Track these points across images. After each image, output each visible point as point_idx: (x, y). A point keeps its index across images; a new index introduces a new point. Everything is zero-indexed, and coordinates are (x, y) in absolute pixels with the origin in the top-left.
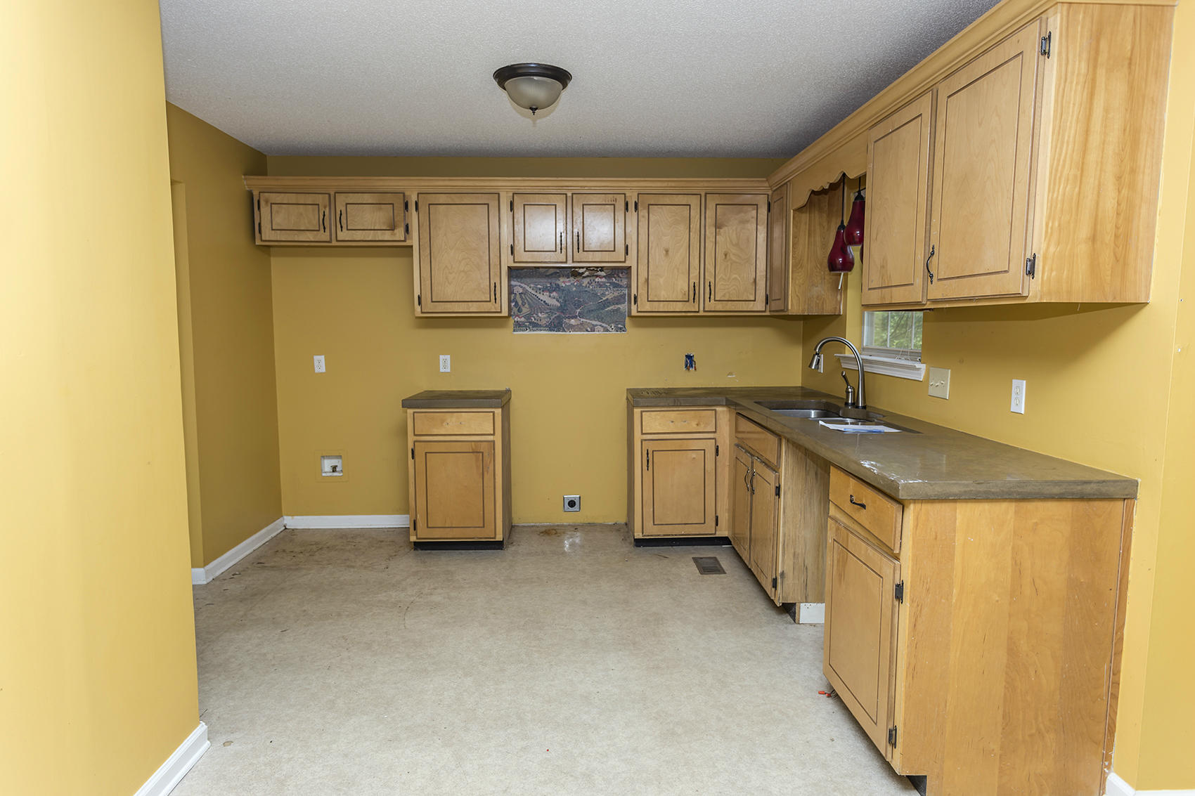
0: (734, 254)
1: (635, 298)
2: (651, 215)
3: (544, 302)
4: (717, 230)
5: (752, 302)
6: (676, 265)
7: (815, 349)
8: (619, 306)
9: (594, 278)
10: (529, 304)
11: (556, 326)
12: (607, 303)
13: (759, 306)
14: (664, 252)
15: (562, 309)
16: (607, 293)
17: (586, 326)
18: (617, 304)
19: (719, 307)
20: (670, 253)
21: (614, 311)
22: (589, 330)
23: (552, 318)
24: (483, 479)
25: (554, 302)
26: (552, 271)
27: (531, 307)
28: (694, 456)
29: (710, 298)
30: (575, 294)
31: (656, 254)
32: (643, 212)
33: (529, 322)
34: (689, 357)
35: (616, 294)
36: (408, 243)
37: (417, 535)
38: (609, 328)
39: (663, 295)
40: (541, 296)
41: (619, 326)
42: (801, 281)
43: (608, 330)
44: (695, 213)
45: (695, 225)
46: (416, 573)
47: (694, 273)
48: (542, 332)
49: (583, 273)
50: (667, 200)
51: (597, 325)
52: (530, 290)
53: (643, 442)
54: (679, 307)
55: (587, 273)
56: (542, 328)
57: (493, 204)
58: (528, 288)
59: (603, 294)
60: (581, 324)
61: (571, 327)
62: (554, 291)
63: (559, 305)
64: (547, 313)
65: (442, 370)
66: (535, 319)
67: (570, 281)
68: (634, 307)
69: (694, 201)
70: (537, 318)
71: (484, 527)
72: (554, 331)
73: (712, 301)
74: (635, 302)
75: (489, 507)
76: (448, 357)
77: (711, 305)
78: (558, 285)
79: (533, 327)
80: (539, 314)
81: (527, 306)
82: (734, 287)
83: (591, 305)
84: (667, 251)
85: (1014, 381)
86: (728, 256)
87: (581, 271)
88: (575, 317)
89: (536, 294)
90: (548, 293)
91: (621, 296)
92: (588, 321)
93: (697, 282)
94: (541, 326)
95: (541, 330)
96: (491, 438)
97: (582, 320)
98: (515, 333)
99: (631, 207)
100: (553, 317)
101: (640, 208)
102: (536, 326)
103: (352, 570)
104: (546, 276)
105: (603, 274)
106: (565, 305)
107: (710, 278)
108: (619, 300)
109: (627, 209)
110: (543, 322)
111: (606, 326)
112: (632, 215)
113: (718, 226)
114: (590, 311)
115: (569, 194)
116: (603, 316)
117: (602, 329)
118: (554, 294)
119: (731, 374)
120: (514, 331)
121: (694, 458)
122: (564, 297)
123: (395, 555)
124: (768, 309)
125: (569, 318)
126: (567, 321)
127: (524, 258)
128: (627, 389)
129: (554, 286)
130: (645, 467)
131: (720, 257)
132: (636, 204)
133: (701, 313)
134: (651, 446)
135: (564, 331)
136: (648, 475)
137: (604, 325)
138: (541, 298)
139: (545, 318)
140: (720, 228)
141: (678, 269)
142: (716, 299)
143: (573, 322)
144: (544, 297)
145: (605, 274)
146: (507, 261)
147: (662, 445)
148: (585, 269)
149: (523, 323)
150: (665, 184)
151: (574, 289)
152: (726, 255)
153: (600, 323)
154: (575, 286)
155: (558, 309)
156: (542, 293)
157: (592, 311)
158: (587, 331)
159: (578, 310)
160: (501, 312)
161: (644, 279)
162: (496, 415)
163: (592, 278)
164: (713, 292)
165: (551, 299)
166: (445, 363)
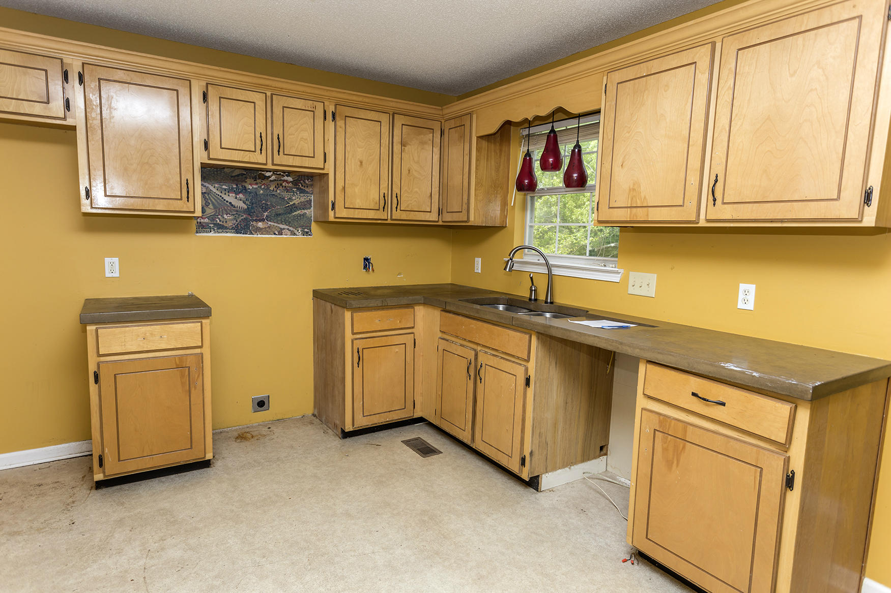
0: (416, 171)
1: (333, 205)
2: (347, 126)
3: (230, 203)
4: (403, 147)
5: (429, 213)
6: (369, 176)
7: (510, 255)
8: (306, 211)
9: (282, 182)
10: (213, 204)
11: (243, 228)
12: (294, 208)
13: (433, 217)
14: (359, 163)
15: (248, 211)
16: (294, 198)
17: (273, 230)
18: (303, 209)
19: (404, 216)
20: (363, 163)
21: (300, 215)
22: (277, 233)
23: (238, 220)
24: (190, 396)
25: (241, 204)
26: (237, 172)
27: (215, 207)
28: (397, 350)
29: (397, 208)
30: (262, 197)
31: (352, 165)
32: (340, 123)
33: (214, 224)
34: (366, 259)
35: (303, 200)
36: (69, 122)
37: (104, 473)
38: (296, 232)
39: (358, 203)
40: (226, 198)
41: (306, 230)
42: (481, 197)
43: (295, 234)
44: (385, 129)
45: (385, 140)
46: (120, 522)
47: (384, 185)
48: (228, 235)
49: (269, 177)
50: (362, 114)
51: (284, 229)
52: (214, 190)
53: (355, 341)
54: (371, 215)
55: (273, 178)
56: (227, 230)
57: (184, 92)
58: (211, 188)
59: (290, 199)
60: (269, 227)
61: (258, 230)
62: (240, 193)
63: (246, 207)
64: (234, 215)
65: (108, 275)
66: (220, 221)
67: (256, 184)
68: (331, 213)
69: (385, 119)
70: (222, 219)
71: (191, 448)
72: (241, 233)
73: (398, 210)
74: (333, 208)
75: (198, 426)
76: (116, 260)
77: (397, 215)
78: (245, 187)
79: (218, 229)
80: (225, 216)
81: (211, 206)
82: (416, 199)
83: (280, 208)
84: (361, 162)
85: (740, 284)
86: (411, 171)
87: (268, 174)
88: (263, 220)
89: (220, 194)
90: (234, 195)
91: (307, 201)
92: (276, 224)
93: (386, 193)
94: (226, 228)
95: (227, 232)
96: (198, 351)
97: (270, 223)
98: (197, 234)
99: (329, 116)
100: (240, 219)
101: (337, 118)
102: (221, 228)
103: (19, 538)
104: (232, 177)
105: (290, 179)
106: (251, 208)
107: (396, 190)
108: (305, 205)
109: (325, 118)
110: (230, 224)
111: (294, 230)
112: (330, 125)
113: (403, 144)
114: (278, 215)
115: (269, 94)
116: (290, 220)
117: (289, 233)
118: (241, 196)
119: (399, 274)
120: (197, 233)
121: (397, 352)
122: (251, 200)
123: (73, 502)
124: (440, 219)
125: (256, 221)
126: (254, 223)
127: (220, 155)
128: (313, 290)
129: (241, 187)
130: (356, 365)
131: (405, 172)
132: (334, 115)
133: (389, 221)
134: (359, 344)
135: (251, 233)
136: (358, 371)
137: (291, 228)
138: (224, 198)
139: (231, 220)
140: (405, 146)
141: (371, 180)
142: (401, 209)
143: (260, 225)
144: (230, 198)
145: (292, 180)
146: (200, 156)
147: (370, 343)
148: (272, 173)
149: (207, 224)
150: (360, 99)
151: (261, 192)
152: (409, 171)
153: (287, 227)
154: (262, 189)
155: (245, 211)
156: (227, 193)
157: (280, 214)
158: (275, 234)
159: (266, 214)
160: (193, 212)
161: (341, 187)
162: (204, 325)
163: (279, 182)
164: (399, 203)
165: (237, 201)
166: (112, 267)
